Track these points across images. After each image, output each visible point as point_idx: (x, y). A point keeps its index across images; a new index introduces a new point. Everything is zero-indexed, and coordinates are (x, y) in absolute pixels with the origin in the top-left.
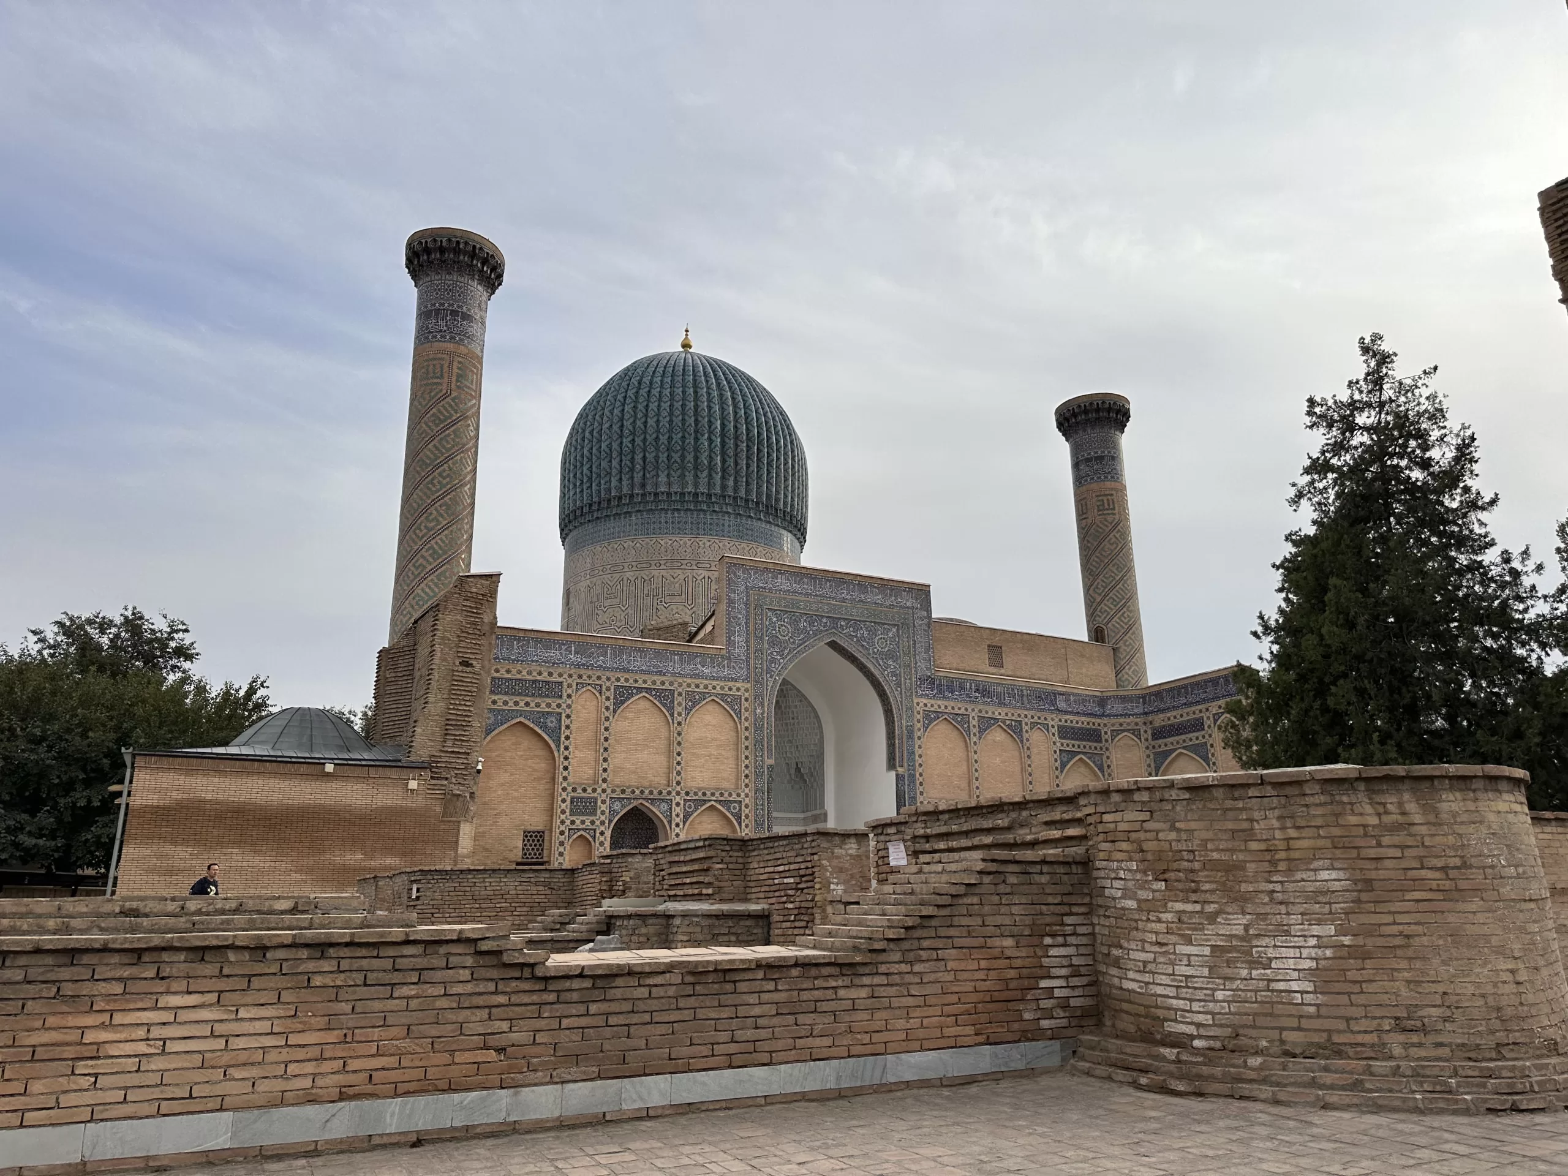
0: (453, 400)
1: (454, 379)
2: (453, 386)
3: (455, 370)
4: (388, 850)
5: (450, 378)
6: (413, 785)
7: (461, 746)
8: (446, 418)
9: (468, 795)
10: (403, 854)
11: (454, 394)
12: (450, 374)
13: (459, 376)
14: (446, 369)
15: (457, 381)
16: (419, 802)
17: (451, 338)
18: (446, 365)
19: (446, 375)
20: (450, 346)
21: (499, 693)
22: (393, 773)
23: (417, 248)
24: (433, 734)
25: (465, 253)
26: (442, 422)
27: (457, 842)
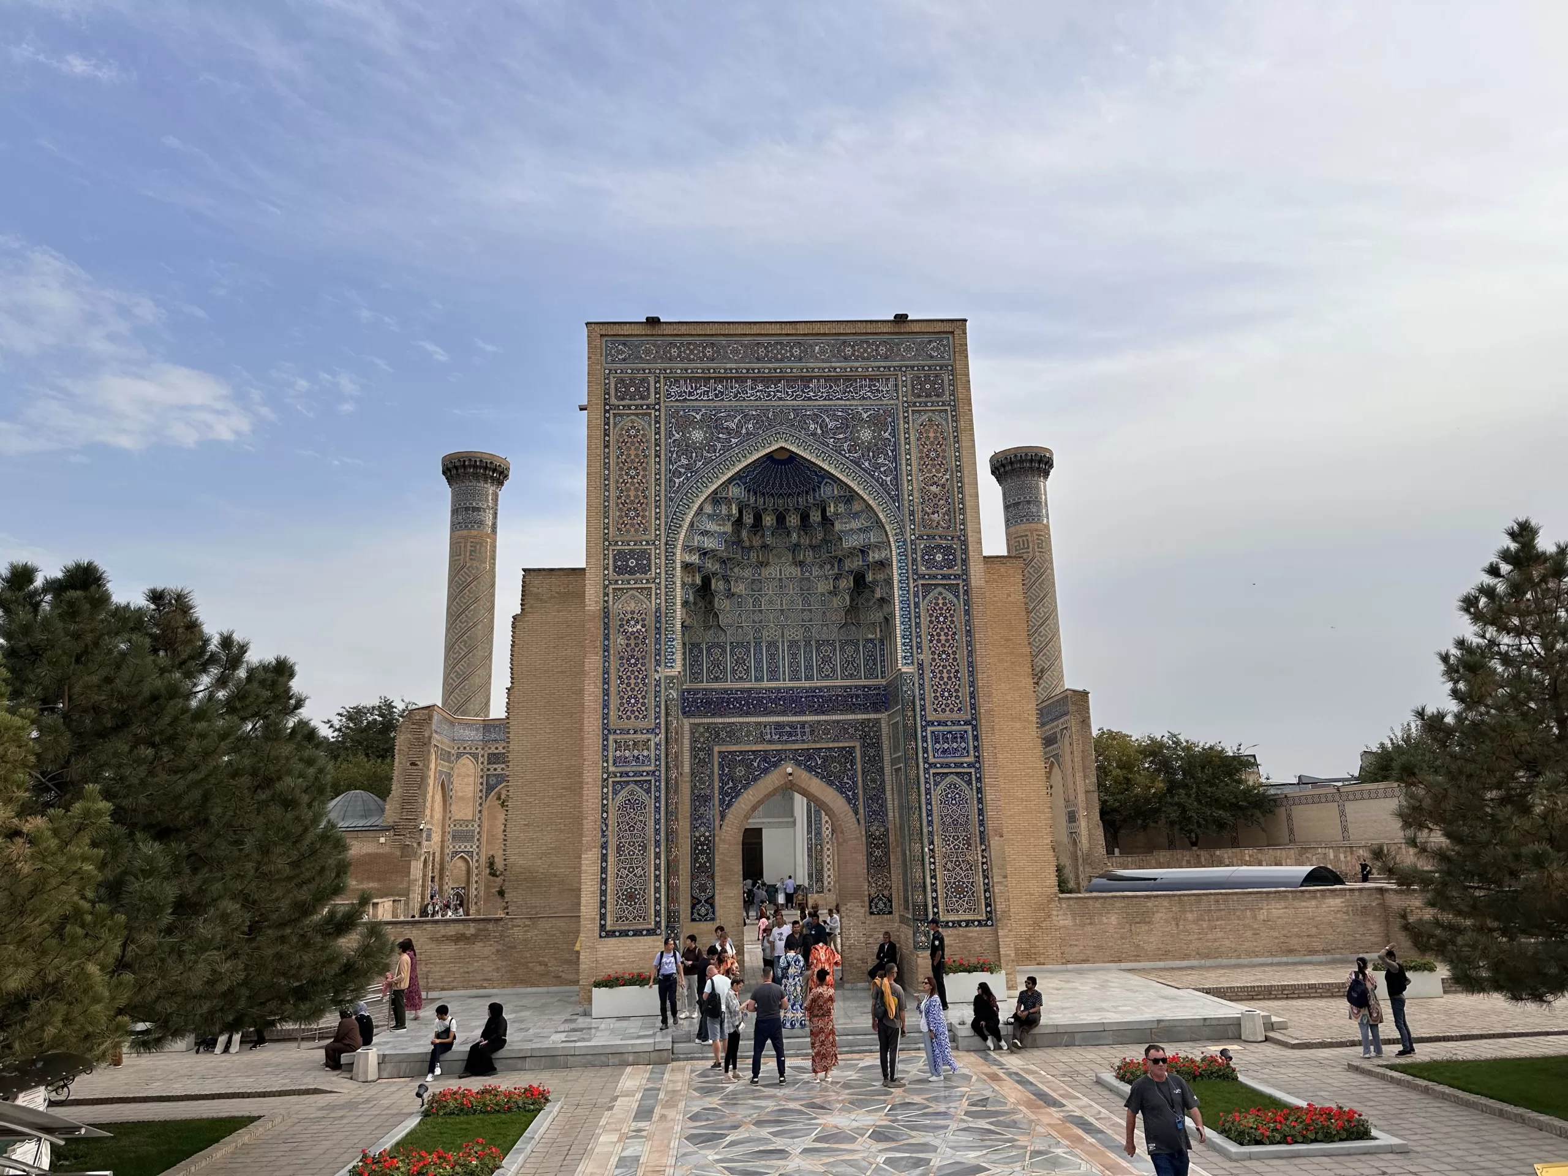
0: (468, 569)
1: (468, 554)
2: (468, 560)
3: (469, 548)
4: (370, 879)
5: (465, 555)
6: (382, 840)
7: (411, 815)
8: (464, 582)
9: (415, 845)
10: (379, 880)
11: (468, 565)
12: (465, 552)
13: (471, 551)
14: (462, 549)
15: (471, 555)
16: (387, 849)
17: (466, 527)
18: (463, 545)
19: (462, 553)
20: (465, 532)
21: (499, 763)
22: (371, 834)
23: (450, 466)
24: (395, 808)
25: (470, 466)
26: (461, 585)
27: (409, 872)
